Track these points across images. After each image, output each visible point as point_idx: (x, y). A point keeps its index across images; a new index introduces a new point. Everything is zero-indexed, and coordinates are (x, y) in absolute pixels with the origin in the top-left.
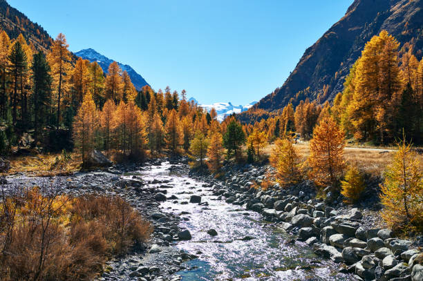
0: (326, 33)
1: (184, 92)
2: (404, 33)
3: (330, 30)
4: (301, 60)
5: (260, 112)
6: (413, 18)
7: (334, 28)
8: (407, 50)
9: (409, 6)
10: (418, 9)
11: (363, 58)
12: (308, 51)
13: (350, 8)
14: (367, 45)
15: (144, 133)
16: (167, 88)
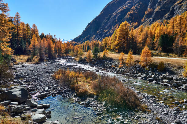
0: (95, 19)
1: (55, 35)
2: (116, 21)
3: (95, 18)
4: (87, 27)
5: (74, 43)
6: (118, 17)
7: (97, 18)
8: (117, 26)
9: (117, 13)
10: (120, 14)
11: (119, 28)
12: (89, 24)
13: (101, 12)
14: (121, 25)
15: (53, 49)
16: (49, 34)
